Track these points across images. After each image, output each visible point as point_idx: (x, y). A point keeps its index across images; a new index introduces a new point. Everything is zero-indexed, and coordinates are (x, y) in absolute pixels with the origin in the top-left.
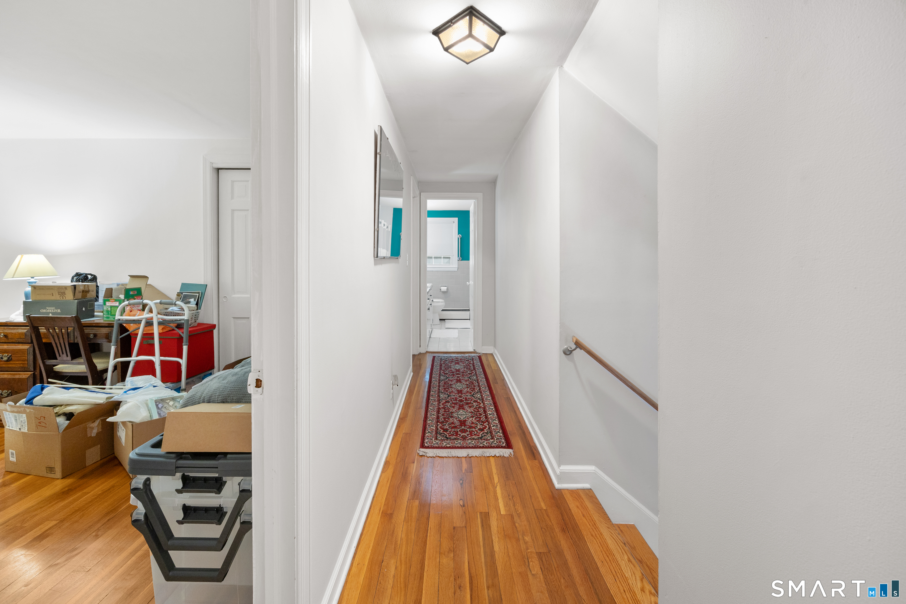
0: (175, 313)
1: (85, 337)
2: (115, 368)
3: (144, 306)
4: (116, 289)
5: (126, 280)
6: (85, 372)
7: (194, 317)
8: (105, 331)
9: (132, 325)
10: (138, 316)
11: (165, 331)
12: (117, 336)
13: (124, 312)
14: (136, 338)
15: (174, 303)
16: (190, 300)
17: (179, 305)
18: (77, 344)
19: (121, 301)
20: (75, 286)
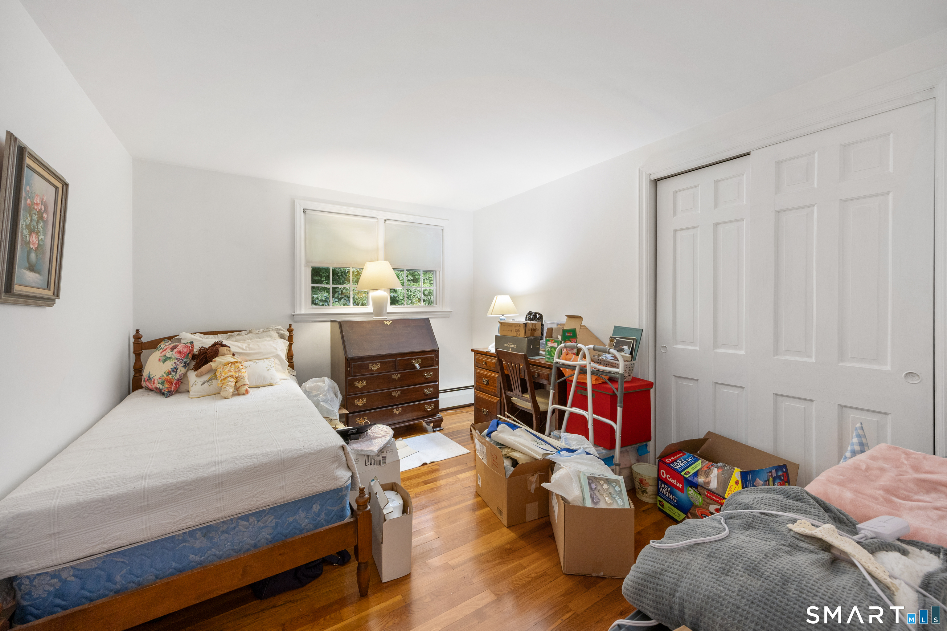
0: (608, 362)
1: (531, 374)
2: (553, 411)
3: (579, 350)
4: (556, 329)
5: (564, 320)
6: (530, 410)
7: (628, 370)
8: (545, 372)
9: (567, 370)
10: (573, 361)
11: (598, 382)
12: (555, 381)
13: (561, 354)
14: (571, 385)
15: (607, 350)
16: (623, 347)
17: (613, 354)
18: (525, 380)
19: (559, 343)
20: (526, 324)
